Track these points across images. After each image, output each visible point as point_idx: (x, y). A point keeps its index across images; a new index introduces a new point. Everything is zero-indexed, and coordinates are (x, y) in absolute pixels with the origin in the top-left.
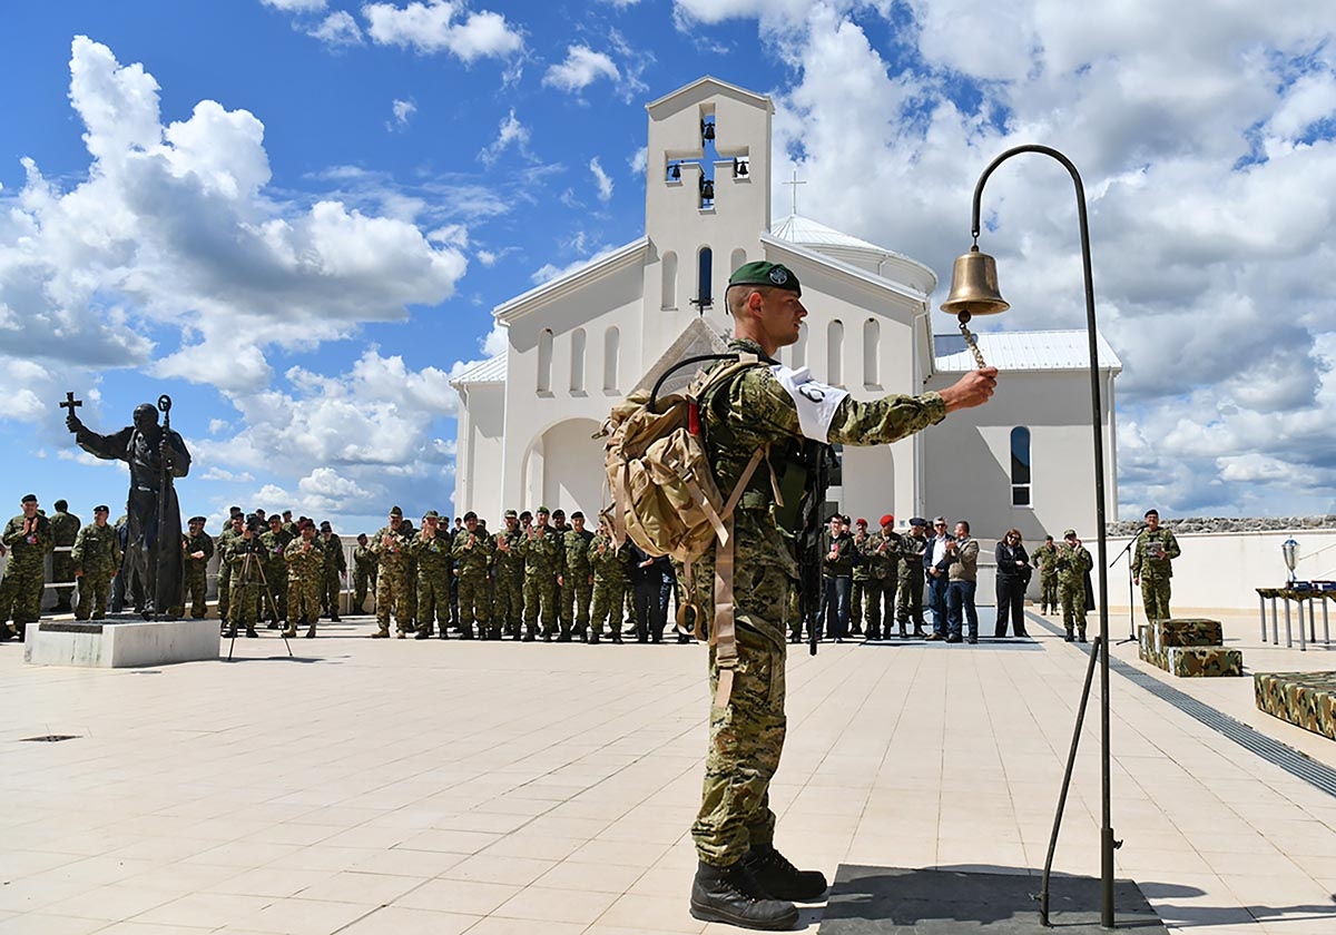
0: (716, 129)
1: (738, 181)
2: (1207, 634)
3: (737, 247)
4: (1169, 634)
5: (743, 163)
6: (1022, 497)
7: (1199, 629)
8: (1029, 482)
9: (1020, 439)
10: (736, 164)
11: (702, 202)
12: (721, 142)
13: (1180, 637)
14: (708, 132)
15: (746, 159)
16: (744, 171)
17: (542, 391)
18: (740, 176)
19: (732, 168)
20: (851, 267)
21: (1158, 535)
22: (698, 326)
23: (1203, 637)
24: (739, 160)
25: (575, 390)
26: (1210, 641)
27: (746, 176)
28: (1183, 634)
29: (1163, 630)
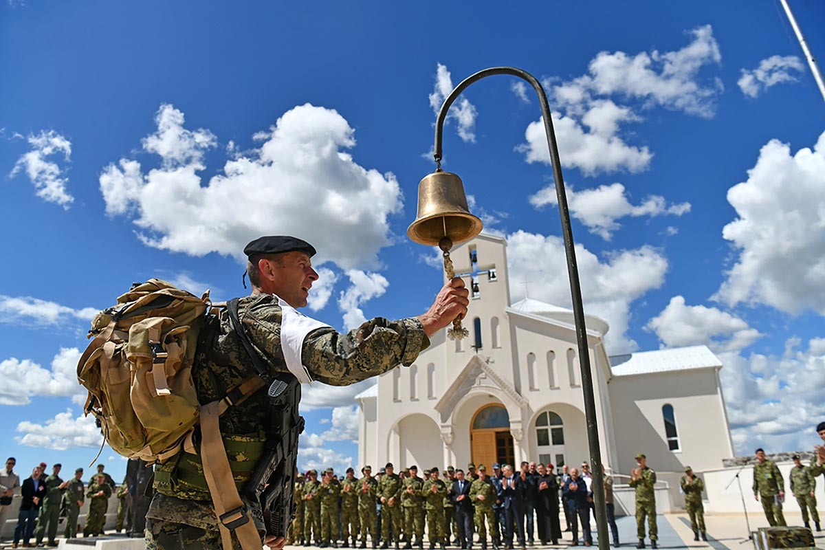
0: (478, 257)
1: (490, 282)
2: (802, 539)
3: (493, 316)
4: (773, 539)
5: (493, 273)
6: (674, 445)
7: (796, 535)
8: (676, 436)
9: (668, 411)
10: (489, 273)
11: (473, 294)
12: (481, 262)
13: (782, 541)
14: (474, 259)
15: (494, 270)
16: (494, 277)
17: (396, 400)
18: (492, 279)
19: (487, 276)
20: (561, 322)
21: (766, 465)
22: (476, 359)
23: (799, 540)
24: (491, 271)
25: (412, 398)
26: (805, 543)
27: (495, 279)
28: (784, 539)
29: (769, 536)
